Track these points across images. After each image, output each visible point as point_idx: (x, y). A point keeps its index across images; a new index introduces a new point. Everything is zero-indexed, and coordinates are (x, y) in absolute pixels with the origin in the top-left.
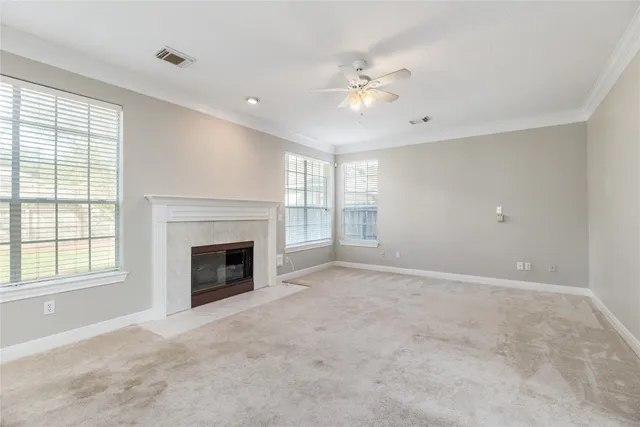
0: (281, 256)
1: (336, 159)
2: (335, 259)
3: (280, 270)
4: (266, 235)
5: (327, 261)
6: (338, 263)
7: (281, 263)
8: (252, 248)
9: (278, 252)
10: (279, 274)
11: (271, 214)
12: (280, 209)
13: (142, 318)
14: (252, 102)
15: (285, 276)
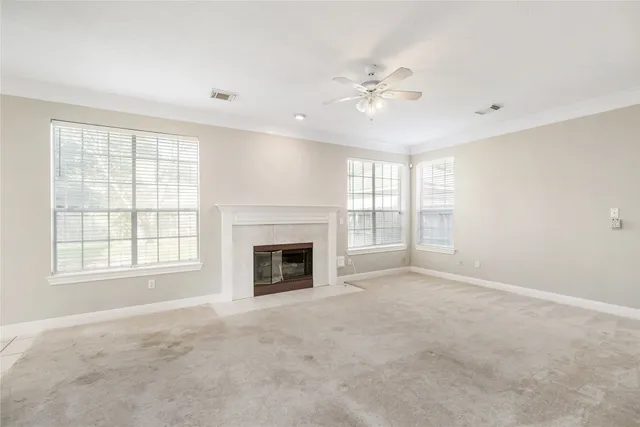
0: (343, 257)
1: (411, 160)
2: (409, 265)
3: (341, 271)
4: (325, 238)
5: (399, 266)
6: (413, 269)
7: (342, 264)
8: (311, 249)
9: (338, 254)
10: (339, 275)
11: (332, 218)
12: (341, 213)
13: (213, 299)
14: (300, 118)
15: (348, 277)
